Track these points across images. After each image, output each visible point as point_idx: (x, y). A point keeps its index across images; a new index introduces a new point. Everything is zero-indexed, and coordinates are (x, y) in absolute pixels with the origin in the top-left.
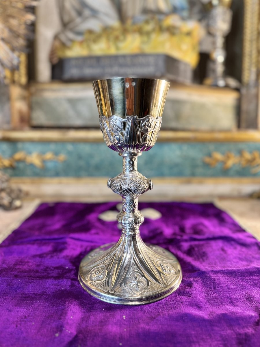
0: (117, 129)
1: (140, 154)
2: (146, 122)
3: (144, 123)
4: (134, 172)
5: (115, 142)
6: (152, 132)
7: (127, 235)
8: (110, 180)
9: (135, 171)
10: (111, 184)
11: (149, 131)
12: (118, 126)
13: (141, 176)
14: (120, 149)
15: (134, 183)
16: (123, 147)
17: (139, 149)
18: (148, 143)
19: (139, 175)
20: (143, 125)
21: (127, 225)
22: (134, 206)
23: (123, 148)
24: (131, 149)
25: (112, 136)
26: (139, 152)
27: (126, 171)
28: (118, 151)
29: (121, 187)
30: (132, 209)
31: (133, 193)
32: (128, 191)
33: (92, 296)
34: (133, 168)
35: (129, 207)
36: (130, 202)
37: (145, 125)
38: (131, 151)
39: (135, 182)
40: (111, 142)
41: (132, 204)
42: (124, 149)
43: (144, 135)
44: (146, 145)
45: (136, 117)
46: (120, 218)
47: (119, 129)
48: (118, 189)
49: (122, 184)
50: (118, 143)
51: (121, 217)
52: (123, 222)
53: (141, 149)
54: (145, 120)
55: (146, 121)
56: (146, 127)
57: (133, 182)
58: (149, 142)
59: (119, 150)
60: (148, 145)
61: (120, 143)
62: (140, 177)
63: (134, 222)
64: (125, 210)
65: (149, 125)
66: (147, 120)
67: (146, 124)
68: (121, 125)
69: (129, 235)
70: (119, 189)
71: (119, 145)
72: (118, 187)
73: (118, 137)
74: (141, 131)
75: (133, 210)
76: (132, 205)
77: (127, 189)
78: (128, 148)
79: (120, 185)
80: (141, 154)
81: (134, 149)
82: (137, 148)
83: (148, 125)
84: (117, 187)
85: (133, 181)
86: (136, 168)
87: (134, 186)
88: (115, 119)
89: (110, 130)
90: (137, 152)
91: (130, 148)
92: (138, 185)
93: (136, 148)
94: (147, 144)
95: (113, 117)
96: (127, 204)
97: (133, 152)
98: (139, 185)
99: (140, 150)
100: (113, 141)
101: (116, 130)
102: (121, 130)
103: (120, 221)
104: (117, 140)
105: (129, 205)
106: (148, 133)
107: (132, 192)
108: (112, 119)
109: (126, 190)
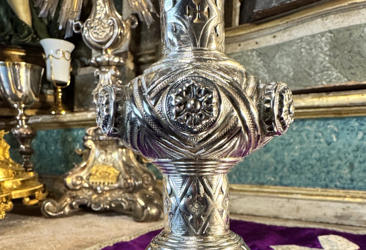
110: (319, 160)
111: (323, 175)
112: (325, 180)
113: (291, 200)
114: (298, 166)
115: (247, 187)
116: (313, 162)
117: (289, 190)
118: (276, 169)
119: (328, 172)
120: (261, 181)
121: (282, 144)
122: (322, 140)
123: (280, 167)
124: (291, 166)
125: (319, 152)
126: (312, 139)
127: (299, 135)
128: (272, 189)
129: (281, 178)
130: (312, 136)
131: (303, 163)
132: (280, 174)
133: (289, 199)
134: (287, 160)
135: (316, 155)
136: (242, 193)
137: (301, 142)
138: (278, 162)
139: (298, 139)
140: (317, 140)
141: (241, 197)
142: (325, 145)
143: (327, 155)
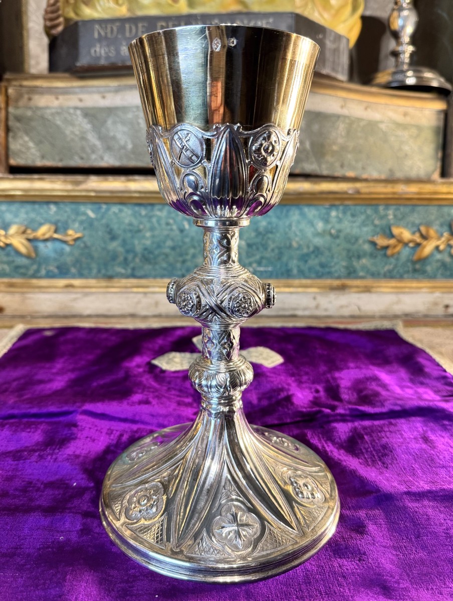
0: (191, 158)
1: (245, 222)
2: (263, 142)
3: (257, 145)
4: (230, 266)
5: (186, 192)
6: (277, 166)
7: (214, 412)
8: (173, 285)
9: (234, 262)
10: (176, 294)
11: (268, 164)
12: (193, 152)
13: (248, 274)
14: (197, 209)
15: (231, 292)
16: (205, 205)
17: (244, 209)
18: (265, 195)
19: (242, 273)
20: (254, 148)
21: (214, 390)
22: (229, 344)
23: (204, 207)
24: (225, 209)
25: (178, 175)
26: (244, 216)
27: (212, 263)
28: (193, 214)
29: (199, 302)
30: (224, 351)
31: (228, 315)
32: (218, 310)
33: (129, 559)
34: (229, 257)
35: (218, 348)
36: (221, 336)
37: (259, 150)
38: (224, 215)
39: (233, 290)
40: (176, 192)
41: (226, 341)
42: (208, 209)
43: (256, 175)
44: (262, 200)
45: (239, 127)
46: (197, 373)
47: (194, 158)
48: (192, 307)
49: (201, 294)
50: (192, 194)
51: (198, 371)
52: (204, 383)
53: (248, 209)
54: (261, 136)
55: (261, 139)
56: (261, 153)
57: (229, 290)
58: (267, 192)
59: (195, 211)
60: (265, 201)
61: (198, 193)
62: (245, 276)
63: (231, 382)
64: (208, 355)
65: (271, 148)
66: (265, 135)
67: (261, 145)
68: (200, 148)
69: (217, 414)
70: (195, 307)
71: (196, 198)
72: (192, 302)
73: (192, 178)
74: (250, 162)
75: (229, 354)
76: (225, 343)
77: (213, 305)
78: (216, 208)
79: (198, 297)
80: (249, 221)
81: (231, 208)
82: (239, 208)
83: (268, 149)
84: (191, 302)
85: (229, 286)
86: (234, 255)
87: (231, 298)
88: (185, 132)
89: (172, 162)
90: (239, 217)
91: (221, 208)
92: (241, 296)
93: (237, 207)
94: (263, 196)
95: (179, 128)
96: (214, 341)
97: (228, 216)
98: (244, 297)
99: (246, 212)
100: (181, 190)
101: (187, 161)
102: (200, 161)
103: (197, 381)
104: (190, 186)
105: (219, 343)
106: (268, 168)
107: (225, 313)
108: (177, 133)
109: (211, 308)
110: (173, 248)
111: (179, 265)
112: (181, 270)
113: (149, 295)
114: (151, 256)
115: (92, 282)
116: (167, 251)
117: (143, 282)
118: (126, 259)
119: (184, 262)
120: (110, 273)
121: (131, 231)
122: (175, 227)
123: (130, 257)
124: (143, 256)
125: (173, 240)
126: (164, 226)
127: (150, 221)
128: (124, 282)
129: (133, 269)
130: (163, 222)
131: (156, 252)
132: (132, 265)
134: (139, 248)
135: (169, 243)
136: (87, 290)
137: (152, 229)
138: (128, 251)
139: (148, 225)
140: (169, 227)
141: (86, 294)
142: (177, 232)
143: (180, 243)
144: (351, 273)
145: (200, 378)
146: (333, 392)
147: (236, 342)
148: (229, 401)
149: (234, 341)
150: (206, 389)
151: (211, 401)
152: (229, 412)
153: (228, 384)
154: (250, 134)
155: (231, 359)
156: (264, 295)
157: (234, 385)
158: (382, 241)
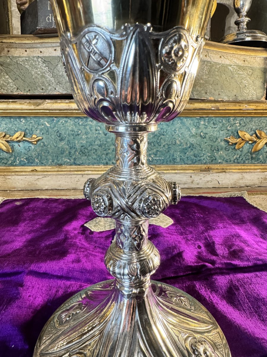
0: (99, 62)
1: (153, 128)
2: (174, 44)
3: (167, 48)
4: (140, 168)
5: (95, 99)
6: (185, 73)
7: (126, 293)
8: (89, 184)
9: (143, 164)
10: (91, 193)
11: (177, 69)
12: (101, 54)
13: (155, 175)
14: (107, 115)
15: (141, 194)
16: (116, 111)
17: (153, 114)
18: (174, 101)
19: (150, 174)
20: (164, 51)
21: (126, 277)
22: (139, 237)
23: (114, 113)
24: (135, 115)
25: (88, 81)
26: (153, 122)
27: (124, 165)
28: (104, 120)
29: (111, 204)
30: (135, 243)
31: (138, 215)
32: (129, 210)
34: (139, 160)
35: (130, 240)
36: (132, 230)
37: (169, 53)
38: (134, 121)
39: (143, 191)
40: (88, 101)
41: (137, 234)
42: (118, 114)
43: (166, 80)
44: (171, 105)
45: (149, 28)
46: (112, 262)
47: (102, 62)
48: (105, 208)
49: (113, 196)
50: (101, 100)
51: (113, 260)
52: (117, 271)
53: (157, 115)
54: (171, 38)
55: (172, 41)
56: (171, 57)
57: (139, 192)
58: (176, 98)
59: (106, 118)
60: (174, 106)
61: (108, 99)
62: (153, 177)
63: (141, 272)
64: (120, 245)
65: (180, 53)
66: (176, 38)
67: (172, 48)
68: (108, 51)
69: (129, 296)
70: (107, 209)
71: (105, 104)
72: (105, 204)
73: (101, 84)
74: (160, 66)
75: (139, 245)
76: (136, 236)
77: (125, 206)
78: (126, 115)
79: (110, 199)
80: (156, 126)
81: (141, 114)
82: (149, 115)
83: (178, 53)
84: (103, 204)
85: (139, 188)
86: (143, 158)
87: (141, 199)
88: (93, 34)
89: (81, 68)
90: (148, 124)
91: (131, 114)
92: (151, 198)
93: (147, 113)
94: (172, 102)
95: (86, 30)
96: (126, 234)
97: (138, 122)
98: (154, 200)
99: (155, 118)
100: (91, 96)
101: (96, 65)
102: (109, 65)
103: (111, 269)
104: (99, 91)
105: (131, 236)
106: (177, 73)
107: (136, 213)
108: (84, 36)
109: (122, 209)
110: (100, 146)
112: (105, 159)
113: (84, 176)
114: (86, 151)
115: (48, 168)
116: (96, 147)
117: (81, 168)
118: (70, 153)
119: (107, 154)
120: (59, 162)
121: (73, 135)
122: (101, 132)
123: (73, 151)
124: (81, 151)
125: (100, 140)
126: (94, 131)
127: (85, 128)
128: (69, 168)
129: (75, 159)
130: (93, 129)
131: (89, 148)
132: (74, 157)
133: (82, 175)
134: (78, 146)
135: (98, 142)
136: (46, 173)
137: (86, 133)
138: (71, 148)
139: (84, 131)
140: (97, 132)
141: (45, 176)
142: (103, 135)
143: (105, 143)
144: (213, 160)
145: (114, 266)
146: (210, 247)
147: (145, 234)
148: (140, 285)
149: (144, 234)
150: (118, 276)
151: (124, 284)
152: (139, 293)
153: (139, 273)
154: (160, 35)
155: (141, 249)
156: (170, 194)
157: (144, 272)
158: (232, 140)
